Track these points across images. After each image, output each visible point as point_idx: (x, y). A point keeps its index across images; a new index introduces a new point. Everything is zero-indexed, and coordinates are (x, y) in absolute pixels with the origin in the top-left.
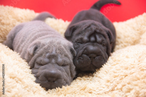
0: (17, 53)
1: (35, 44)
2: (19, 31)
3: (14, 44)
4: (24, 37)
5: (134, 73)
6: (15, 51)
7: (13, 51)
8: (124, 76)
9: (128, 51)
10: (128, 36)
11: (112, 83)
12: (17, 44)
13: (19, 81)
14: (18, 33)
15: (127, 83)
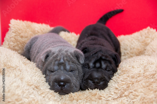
0: (34, 63)
1: (47, 52)
2: (34, 43)
3: (31, 55)
4: (39, 48)
5: (140, 81)
6: (32, 62)
7: (31, 61)
8: (131, 84)
9: (134, 62)
10: (134, 48)
11: (120, 90)
12: (34, 55)
13: (35, 89)
14: (34, 44)
15: (134, 90)
